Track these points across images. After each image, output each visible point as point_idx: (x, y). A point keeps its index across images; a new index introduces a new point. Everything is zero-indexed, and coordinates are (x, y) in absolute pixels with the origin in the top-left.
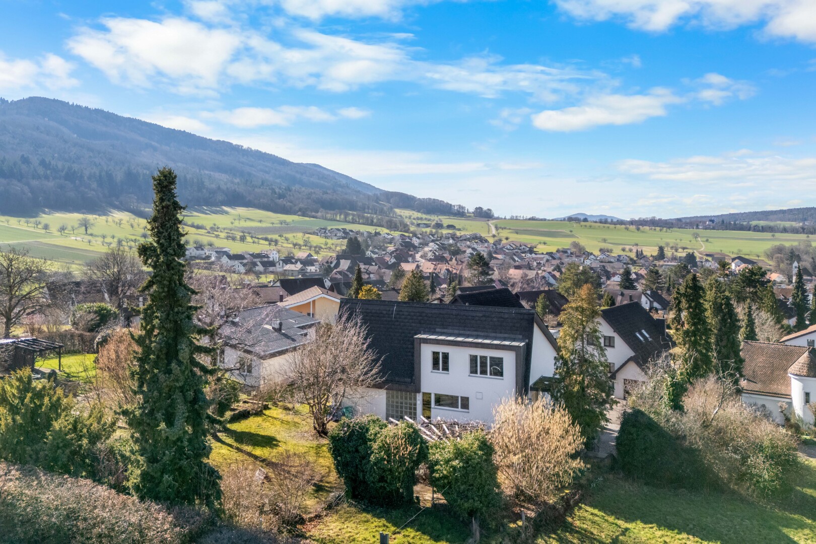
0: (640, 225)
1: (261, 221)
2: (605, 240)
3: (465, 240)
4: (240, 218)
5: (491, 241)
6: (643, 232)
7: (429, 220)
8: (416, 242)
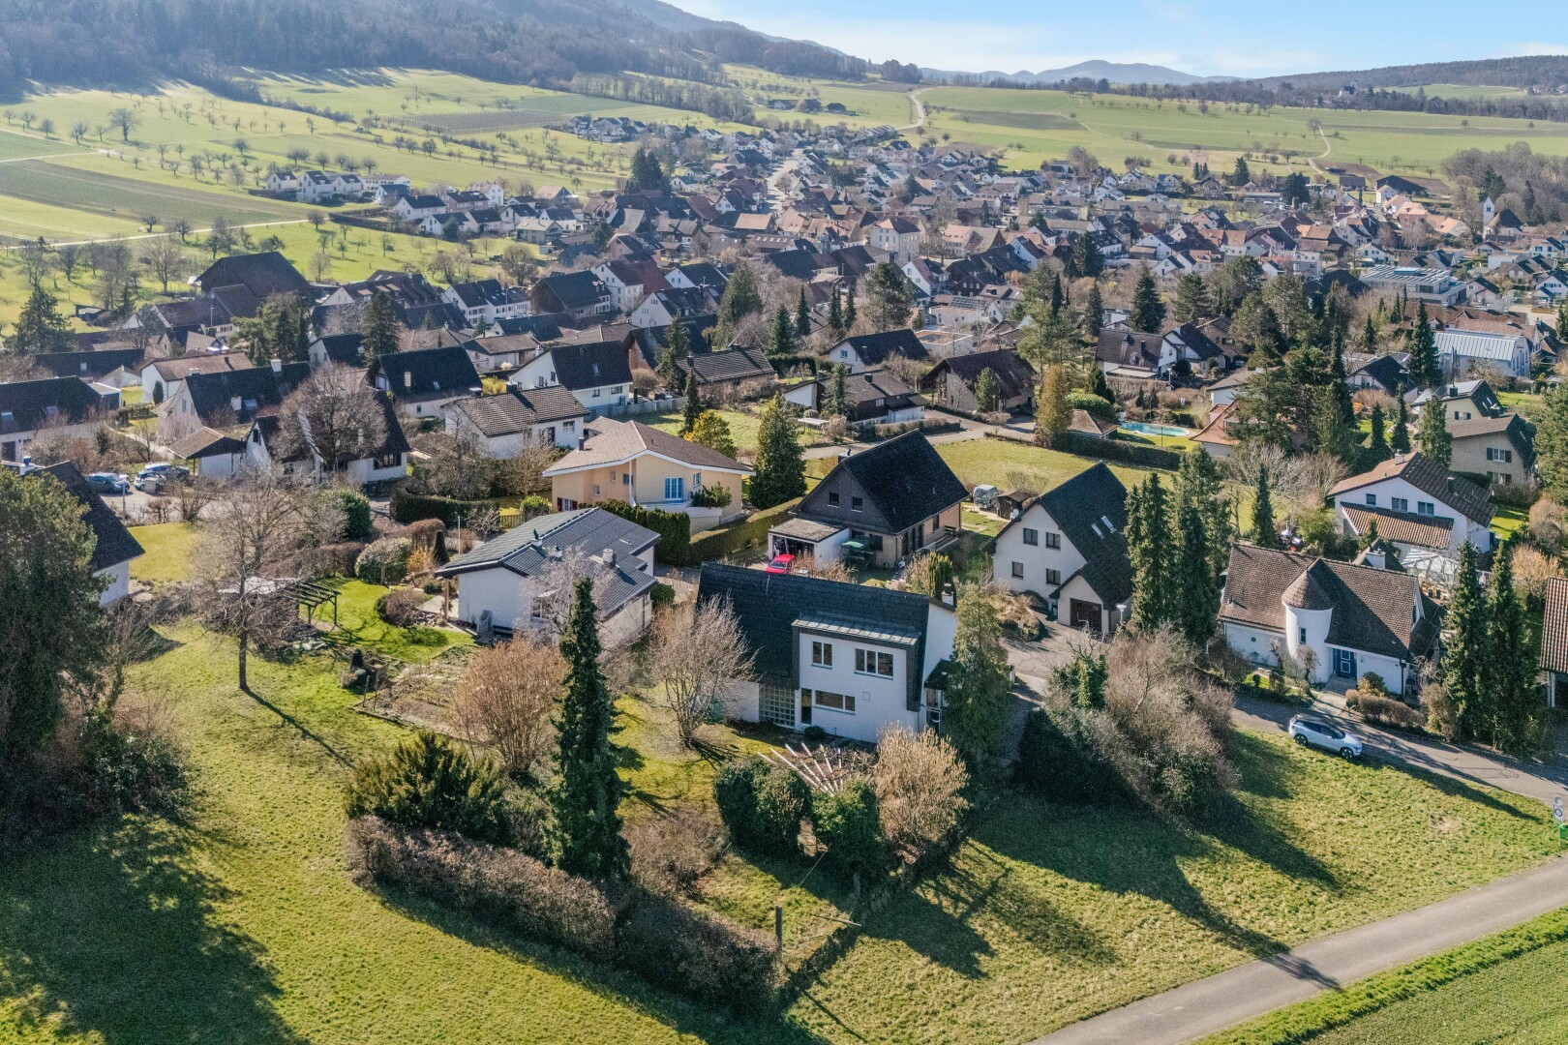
0: (1209, 98)
1: (458, 100)
2: (1137, 137)
3: (864, 142)
4: (417, 93)
5: (916, 142)
6: (1214, 116)
7: (793, 91)
8: (767, 148)
